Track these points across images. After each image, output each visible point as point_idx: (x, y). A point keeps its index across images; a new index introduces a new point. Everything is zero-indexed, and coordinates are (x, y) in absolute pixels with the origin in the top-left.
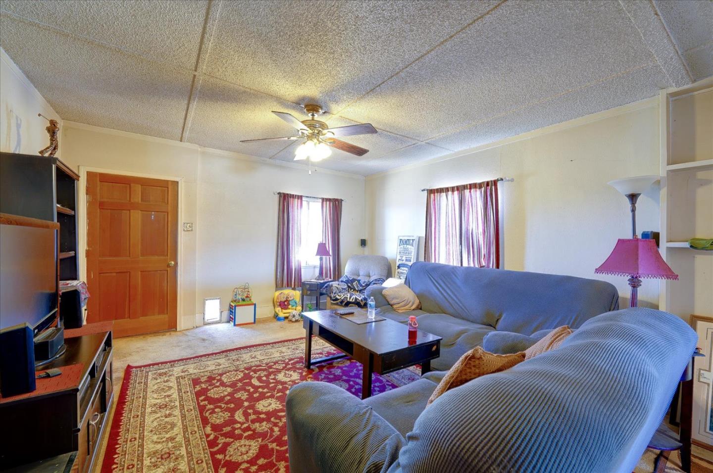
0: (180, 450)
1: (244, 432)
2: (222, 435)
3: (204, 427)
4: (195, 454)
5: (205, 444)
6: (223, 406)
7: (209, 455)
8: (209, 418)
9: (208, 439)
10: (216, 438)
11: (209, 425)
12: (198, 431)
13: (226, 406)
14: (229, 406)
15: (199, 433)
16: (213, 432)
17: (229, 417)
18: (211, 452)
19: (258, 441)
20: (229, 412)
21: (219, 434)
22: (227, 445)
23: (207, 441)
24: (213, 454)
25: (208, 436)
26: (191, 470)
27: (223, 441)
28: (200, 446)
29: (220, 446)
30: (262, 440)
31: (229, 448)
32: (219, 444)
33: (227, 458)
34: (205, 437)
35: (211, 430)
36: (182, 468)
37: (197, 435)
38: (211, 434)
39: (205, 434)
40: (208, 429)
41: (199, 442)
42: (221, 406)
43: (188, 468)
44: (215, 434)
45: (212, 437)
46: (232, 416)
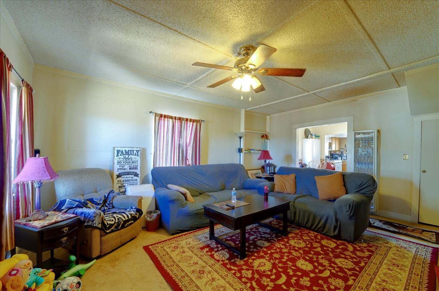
0: (375, 286)
1: (335, 267)
2: (347, 274)
3: (352, 285)
4: (368, 279)
5: (359, 278)
6: (325, 286)
7: (362, 273)
8: (343, 288)
9: (356, 278)
10: (351, 275)
11: (347, 284)
12: (356, 287)
13: (324, 285)
14: (323, 283)
15: (357, 285)
16: (350, 279)
17: (331, 278)
18: (360, 273)
19: (334, 260)
20: (328, 280)
21: (348, 276)
22: (350, 270)
23: (357, 278)
24: (360, 272)
25: (354, 280)
26: (375, 275)
27: (349, 272)
28: (363, 279)
29: (353, 272)
30: (332, 259)
31: (350, 268)
32: (352, 273)
33: (355, 266)
34: (356, 280)
35: (350, 280)
36: (380, 279)
37: (359, 285)
38: (351, 279)
39: (354, 282)
40: (351, 282)
41: (361, 281)
42: (327, 288)
43: (376, 277)
44: (349, 277)
45: (353, 277)
46: (329, 277)
